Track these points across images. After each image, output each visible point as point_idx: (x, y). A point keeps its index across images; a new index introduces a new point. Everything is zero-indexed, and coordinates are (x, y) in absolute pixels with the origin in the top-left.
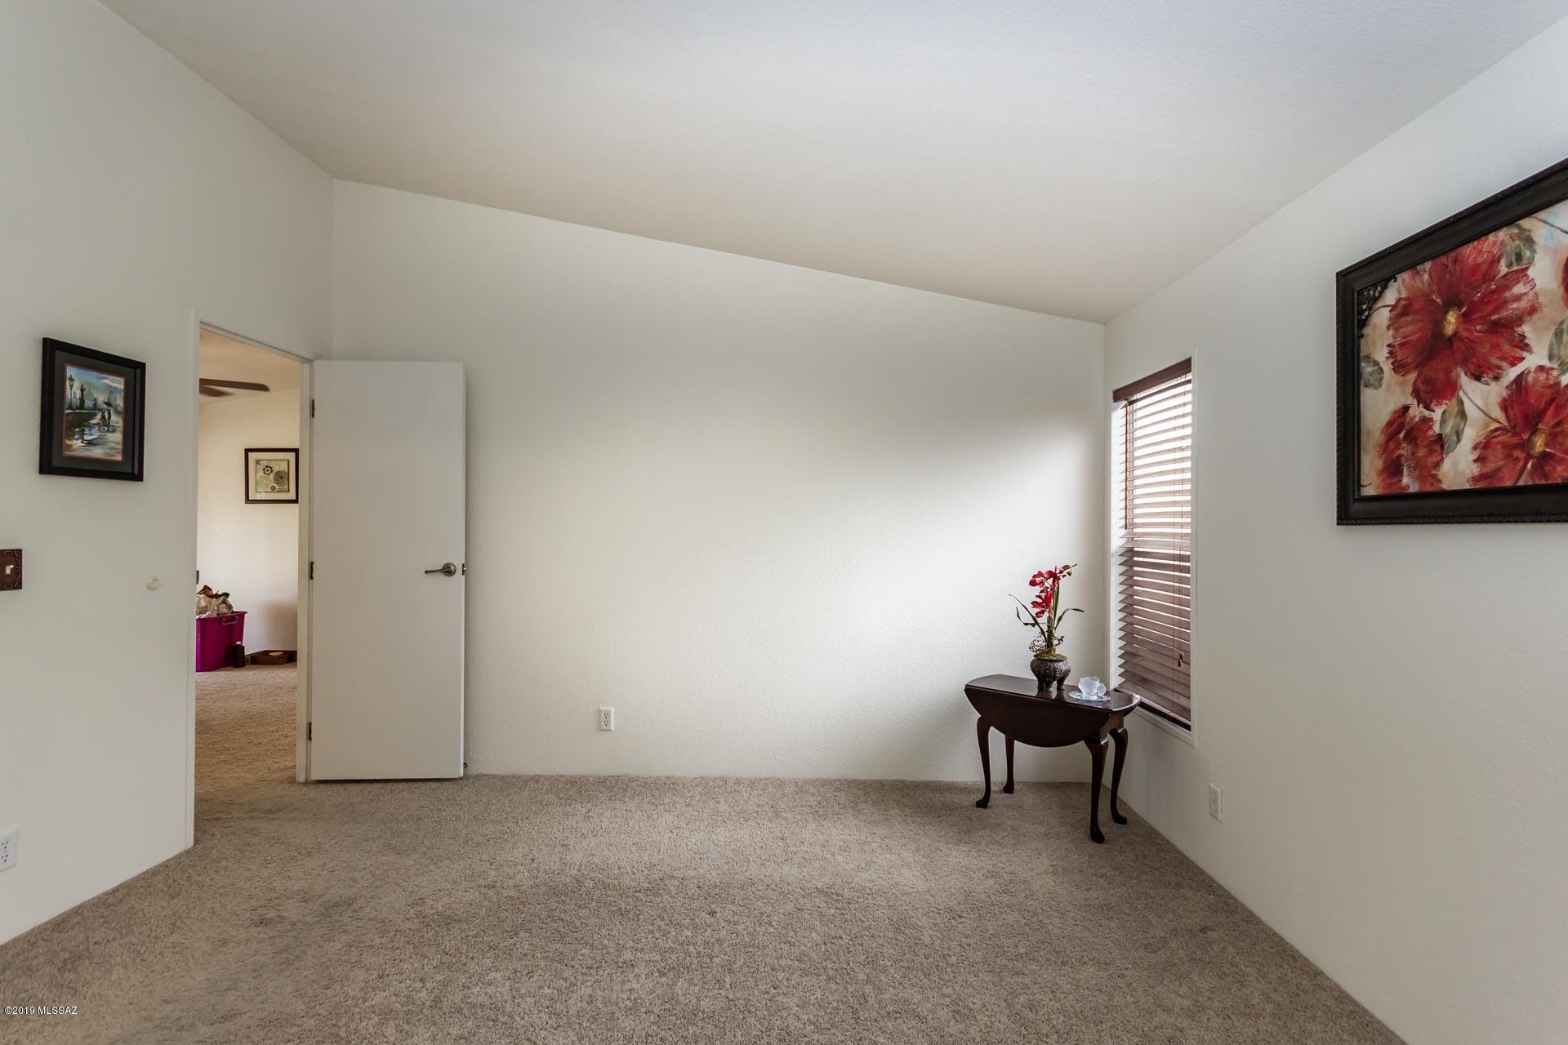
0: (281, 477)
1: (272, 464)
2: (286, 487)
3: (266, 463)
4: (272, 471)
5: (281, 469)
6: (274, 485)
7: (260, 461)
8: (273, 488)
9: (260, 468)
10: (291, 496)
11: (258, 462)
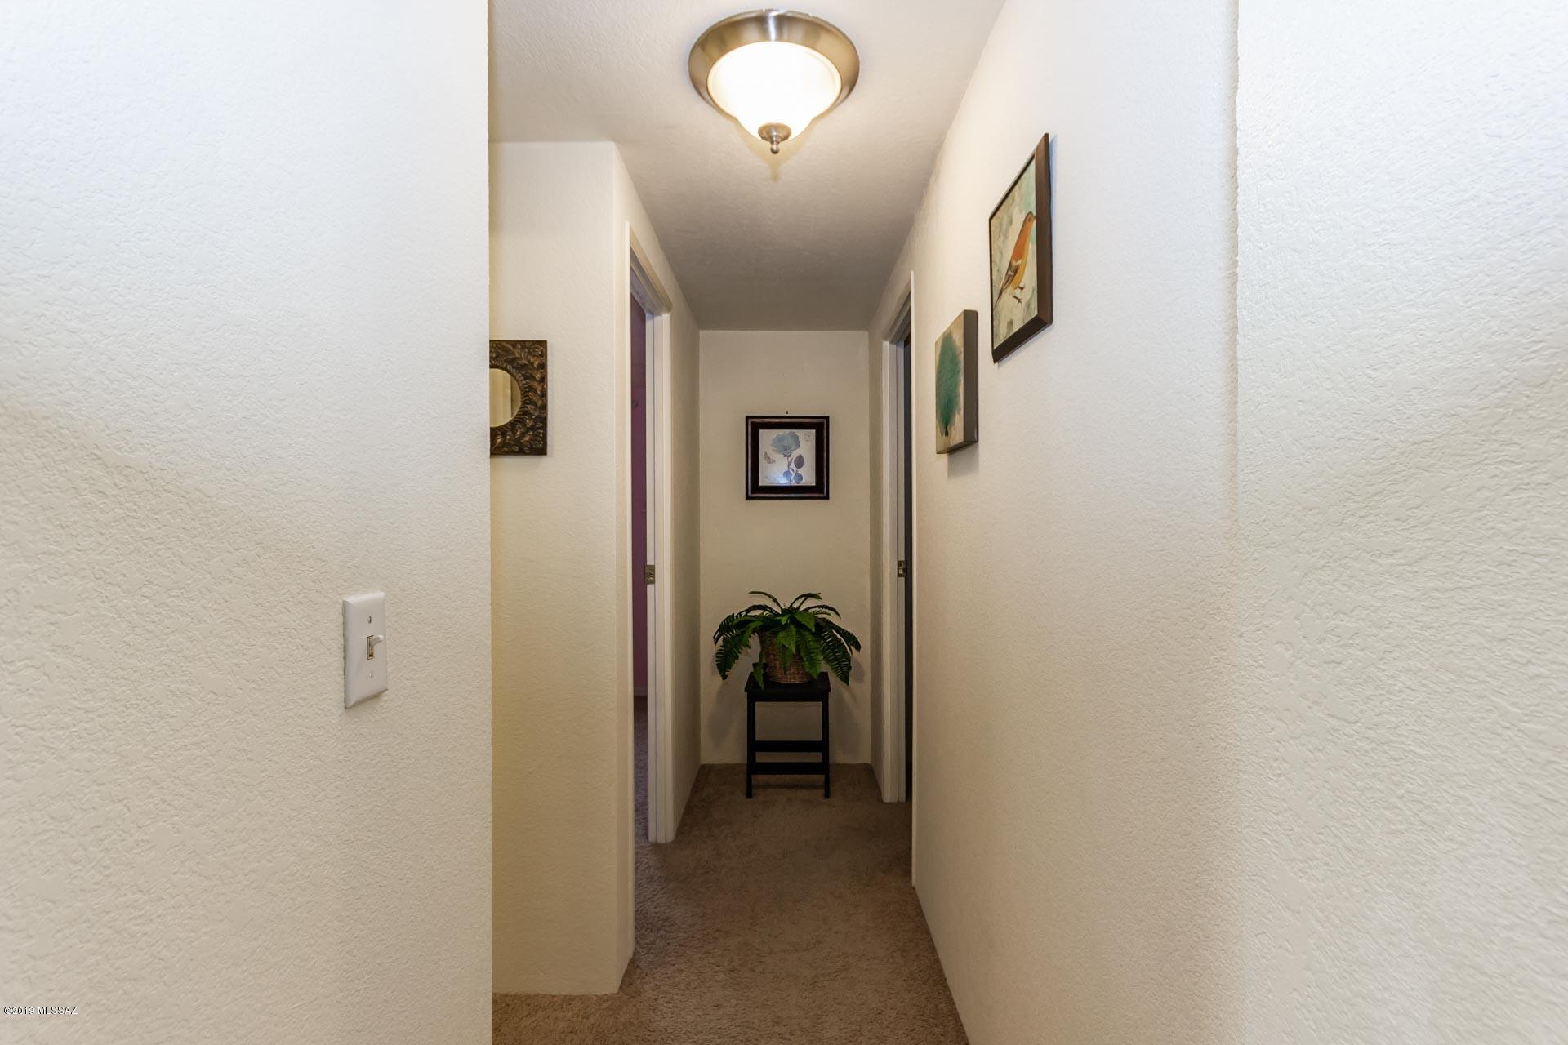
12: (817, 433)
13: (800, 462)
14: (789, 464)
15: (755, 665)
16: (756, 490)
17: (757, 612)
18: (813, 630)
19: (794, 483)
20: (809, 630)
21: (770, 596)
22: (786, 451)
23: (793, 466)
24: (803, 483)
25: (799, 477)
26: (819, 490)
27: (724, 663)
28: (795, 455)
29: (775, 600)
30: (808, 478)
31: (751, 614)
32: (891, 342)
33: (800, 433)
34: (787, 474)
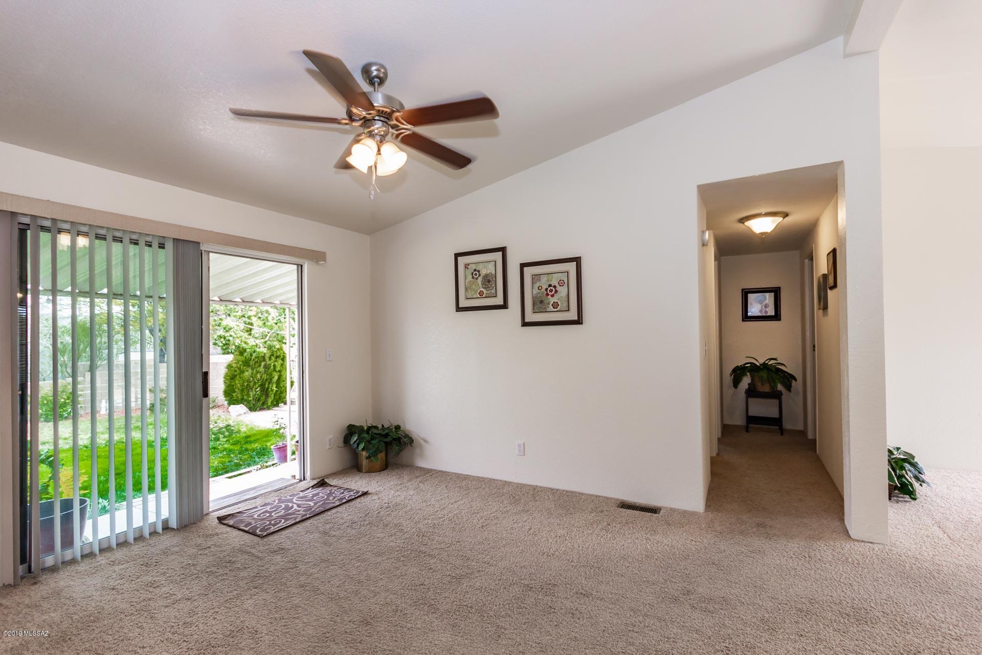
0: (488, 281)
1: (480, 267)
2: (493, 291)
3: (473, 267)
4: (480, 275)
5: (489, 271)
6: (482, 289)
7: (468, 265)
8: (481, 293)
9: (469, 273)
10: (499, 301)
11: (466, 266)
12: (775, 294)
13: (766, 306)
14: (762, 307)
15: (749, 384)
16: (746, 318)
17: (749, 365)
18: (774, 370)
19: (764, 315)
20: (773, 371)
21: (754, 359)
22: (761, 302)
23: (763, 307)
24: (768, 314)
25: (766, 312)
26: (777, 317)
27: (736, 383)
28: (764, 303)
29: (756, 360)
30: (771, 312)
31: (747, 365)
32: (809, 260)
33: (767, 295)
34: (761, 311)
